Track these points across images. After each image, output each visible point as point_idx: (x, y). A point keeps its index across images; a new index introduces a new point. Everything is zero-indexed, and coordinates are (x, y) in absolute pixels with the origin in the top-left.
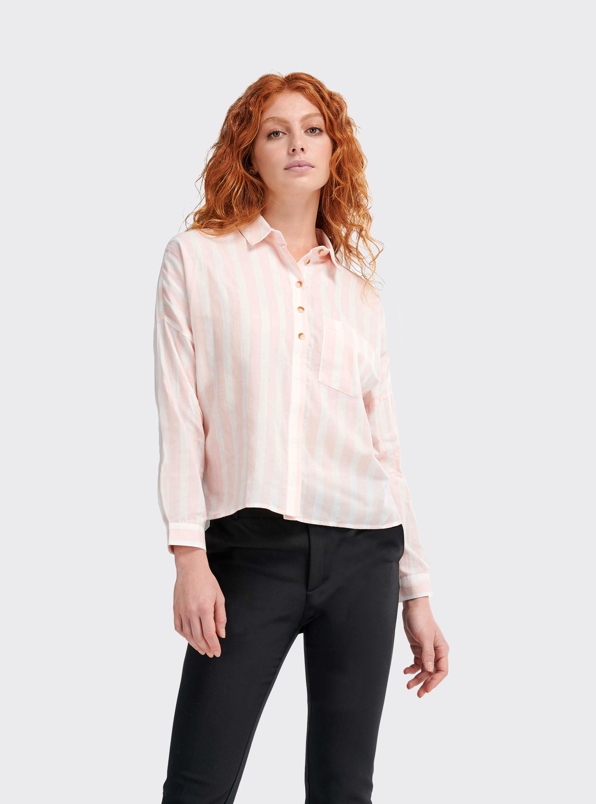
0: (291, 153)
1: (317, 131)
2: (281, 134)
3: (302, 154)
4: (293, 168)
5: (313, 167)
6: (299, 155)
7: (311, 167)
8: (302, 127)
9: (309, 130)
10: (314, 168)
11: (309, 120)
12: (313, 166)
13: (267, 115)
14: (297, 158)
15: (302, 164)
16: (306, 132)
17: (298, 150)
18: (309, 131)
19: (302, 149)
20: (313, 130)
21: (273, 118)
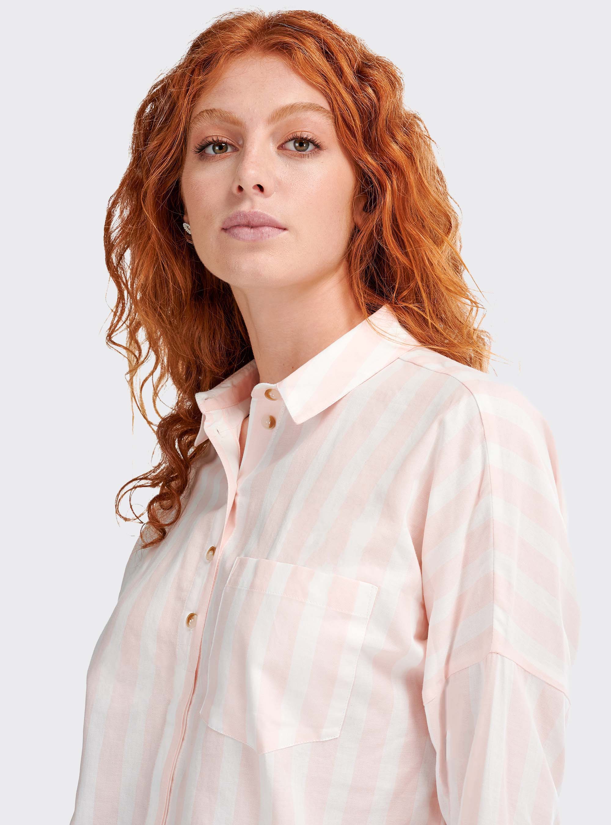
0: (237, 194)
1: (311, 147)
2: (229, 149)
3: (259, 199)
4: (236, 231)
5: (285, 229)
6: (252, 200)
7: (282, 229)
8: (273, 135)
9: (293, 141)
10: (285, 233)
11: (290, 117)
12: (284, 227)
13: (204, 104)
14: (245, 207)
15: (256, 221)
16: (281, 147)
17: (249, 187)
18: (291, 146)
19: (261, 188)
20: (301, 145)
21: (211, 112)
